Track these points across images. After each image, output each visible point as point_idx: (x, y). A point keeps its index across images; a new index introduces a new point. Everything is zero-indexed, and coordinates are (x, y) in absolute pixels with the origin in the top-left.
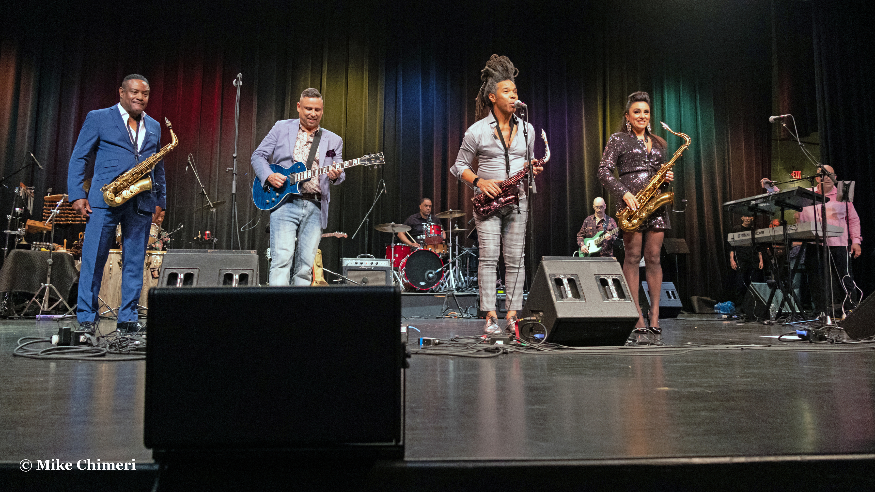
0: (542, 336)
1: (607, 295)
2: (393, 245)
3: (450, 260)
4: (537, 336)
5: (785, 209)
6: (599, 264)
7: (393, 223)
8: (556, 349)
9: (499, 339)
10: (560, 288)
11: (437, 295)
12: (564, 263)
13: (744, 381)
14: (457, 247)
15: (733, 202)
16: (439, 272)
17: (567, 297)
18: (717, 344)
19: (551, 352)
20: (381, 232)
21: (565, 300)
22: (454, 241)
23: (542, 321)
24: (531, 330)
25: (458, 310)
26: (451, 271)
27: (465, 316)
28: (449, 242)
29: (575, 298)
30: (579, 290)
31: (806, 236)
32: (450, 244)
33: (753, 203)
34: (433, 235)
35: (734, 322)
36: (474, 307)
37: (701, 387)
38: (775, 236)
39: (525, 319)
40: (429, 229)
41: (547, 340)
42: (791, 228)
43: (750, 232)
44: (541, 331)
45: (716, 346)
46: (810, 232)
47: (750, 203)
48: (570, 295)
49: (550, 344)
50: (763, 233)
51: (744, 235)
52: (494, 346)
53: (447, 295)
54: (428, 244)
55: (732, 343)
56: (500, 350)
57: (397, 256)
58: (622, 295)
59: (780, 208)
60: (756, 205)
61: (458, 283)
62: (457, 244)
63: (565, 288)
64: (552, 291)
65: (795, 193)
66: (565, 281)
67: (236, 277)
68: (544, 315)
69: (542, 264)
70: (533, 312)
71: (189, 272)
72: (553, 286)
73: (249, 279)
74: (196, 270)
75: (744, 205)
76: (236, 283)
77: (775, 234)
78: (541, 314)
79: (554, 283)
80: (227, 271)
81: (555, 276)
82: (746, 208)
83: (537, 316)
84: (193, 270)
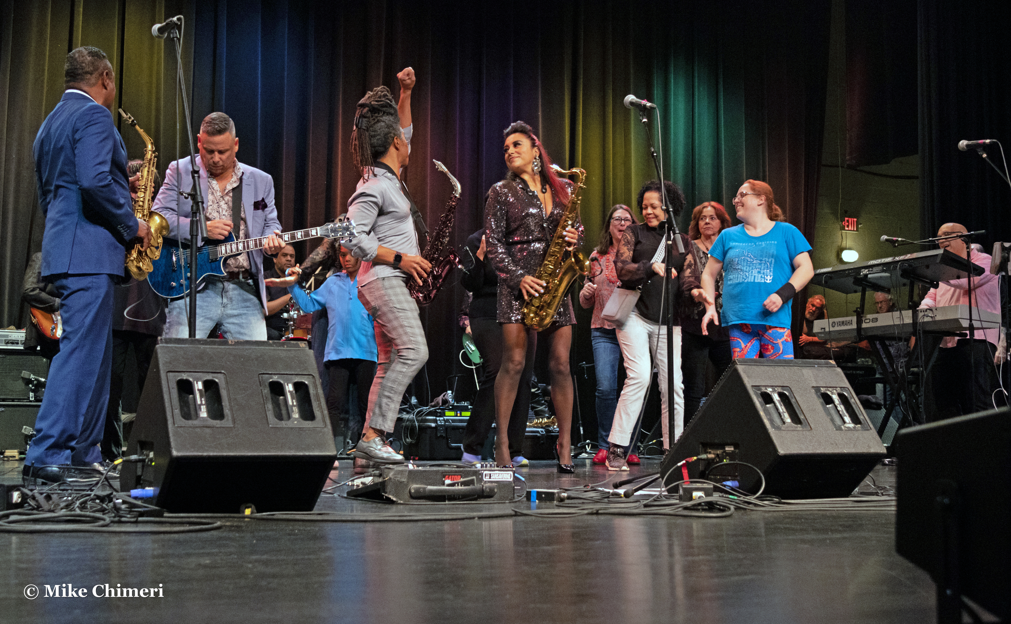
8: (778, 503)
10: (771, 407)
17: (784, 423)
29: (796, 424)
38: (899, 325)
39: (699, 457)
43: (854, 319)
46: (956, 321)
47: (860, 272)
48: (787, 419)
50: (875, 320)
51: (842, 323)
64: (762, 413)
65: (938, 261)
66: (776, 397)
67: (289, 388)
68: (737, 451)
69: (736, 370)
70: (706, 446)
71: (209, 377)
72: (762, 406)
73: (312, 391)
74: (219, 374)
75: (848, 275)
76: (292, 399)
77: (897, 322)
78: (729, 449)
79: (761, 399)
80: (271, 378)
81: (760, 390)
82: (851, 280)
83: (719, 452)
84: (215, 375)
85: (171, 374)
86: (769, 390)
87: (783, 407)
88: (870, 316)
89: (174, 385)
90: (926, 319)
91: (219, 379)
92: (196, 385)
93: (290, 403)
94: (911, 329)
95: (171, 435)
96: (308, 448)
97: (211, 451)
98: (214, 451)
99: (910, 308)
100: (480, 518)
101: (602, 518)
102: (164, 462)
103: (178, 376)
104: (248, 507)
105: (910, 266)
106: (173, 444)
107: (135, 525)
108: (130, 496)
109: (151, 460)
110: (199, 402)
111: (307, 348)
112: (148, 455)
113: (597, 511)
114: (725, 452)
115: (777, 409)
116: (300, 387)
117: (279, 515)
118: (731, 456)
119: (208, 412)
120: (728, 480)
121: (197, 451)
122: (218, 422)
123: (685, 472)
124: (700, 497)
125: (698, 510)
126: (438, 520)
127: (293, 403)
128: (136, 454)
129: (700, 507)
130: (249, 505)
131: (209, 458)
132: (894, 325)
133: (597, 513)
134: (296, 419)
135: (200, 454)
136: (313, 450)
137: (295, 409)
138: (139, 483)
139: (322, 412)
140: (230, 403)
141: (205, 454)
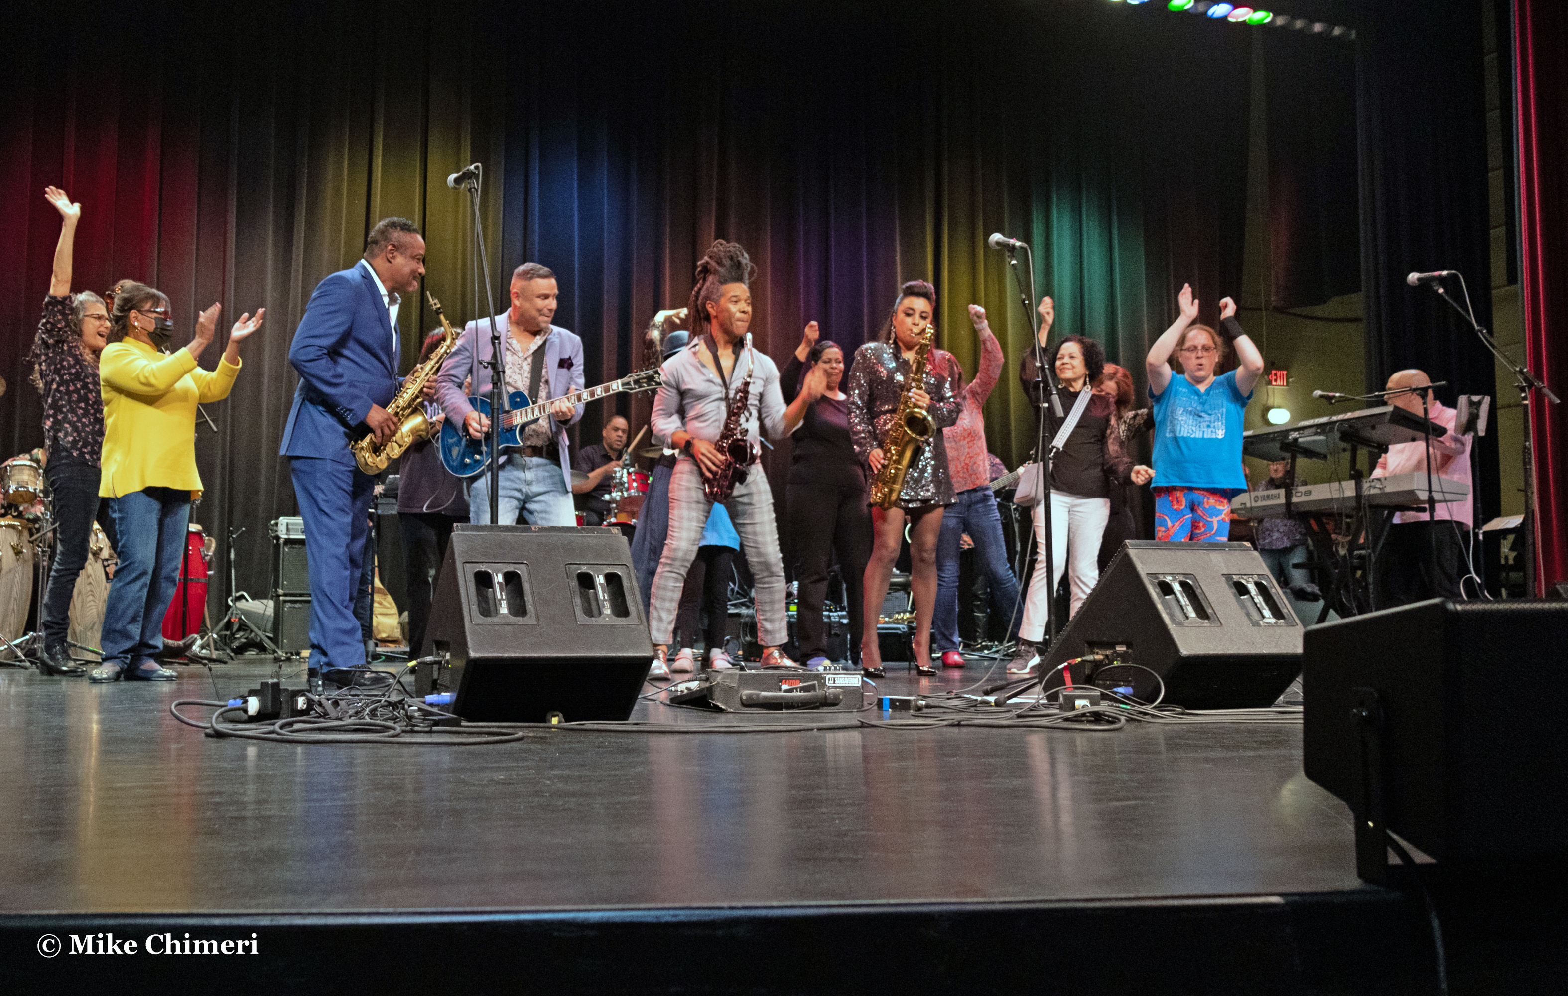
6: (1226, 556)
8: (1181, 714)
10: (1170, 599)
12: (1166, 552)
17: (1187, 616)
29: (1201, 619)
30: (1204, 604)
31: (1407, 500)
33: (1294, 435)
34: (634, 493)
39: (1084, 658)
43: (1282, 492)
44: (1120, 680)
47: (1288, 435)
48: (1190, 612)
49: (1172, 704)
50: (1309, 493)
59: (1350, 445)
60: (1300, 439)
64: (1160, 606)
66: (1177, 587)
67: (600, 580)
68: (1130, 651)
69: (1127, 555)
70: (1093, 645)
71: (510, 568)
72: (1159, 597)
73: (625, 583)
74: (522, 565)
75: (1275, 439)
76: (603, 592)
77: (1336, 495)
78: (1121, 649)
79: (1158, 590)
80: (580, 568)
81: (1158, 578)
82: (1278, 445)
83: (1108, 652)
84: (517, 566)
85: (468, 565)
86: (1168, 579)
87: (1186, 599)
88: (1304, 489)
89: (471, 578)
91: (521, 570)
92: (496, 578)
93: (601, 597)
94: (1354, 504)
95: (468, 634)
96: (622, 648)
97: (512, 652)
98: (515, 653)
99: (1352, 477)
100: (819, 729)
101: (964, 730)
102: (461, 663)
103: (476, 568)
104: (555, 716)
105: (1350, 427)
106: (470, 644)
107: (429, 735)
108: (424, 702)
109: (448, 662)
110: (499, 597)
111: (620, 535)
112: (444, 657)
113: (959, 722)
114: (1115, 652)
115: (1178, 601)
116: (612, 580)
117: (589, 724)
118: (1123, 657)
119: (509, 607)
120: (1120, 686)
121: (497, 652)
122: (520, 618)
123: (1067, 677)
124: (1083, 707)
125: (1082, 721)
126: (774, 731)
127: (604, 596)
128: (432, 655)
129: (1084, 718)
130: (556, 713)
131: (510, 659)
132: (1333, 499)
133: (959, 725)
134: (607, 615)
135: (500, 655)
136: (627, 651)
137: (607, 604)
138: (435, 687)
140: (533, 597)
141: (506, 655)
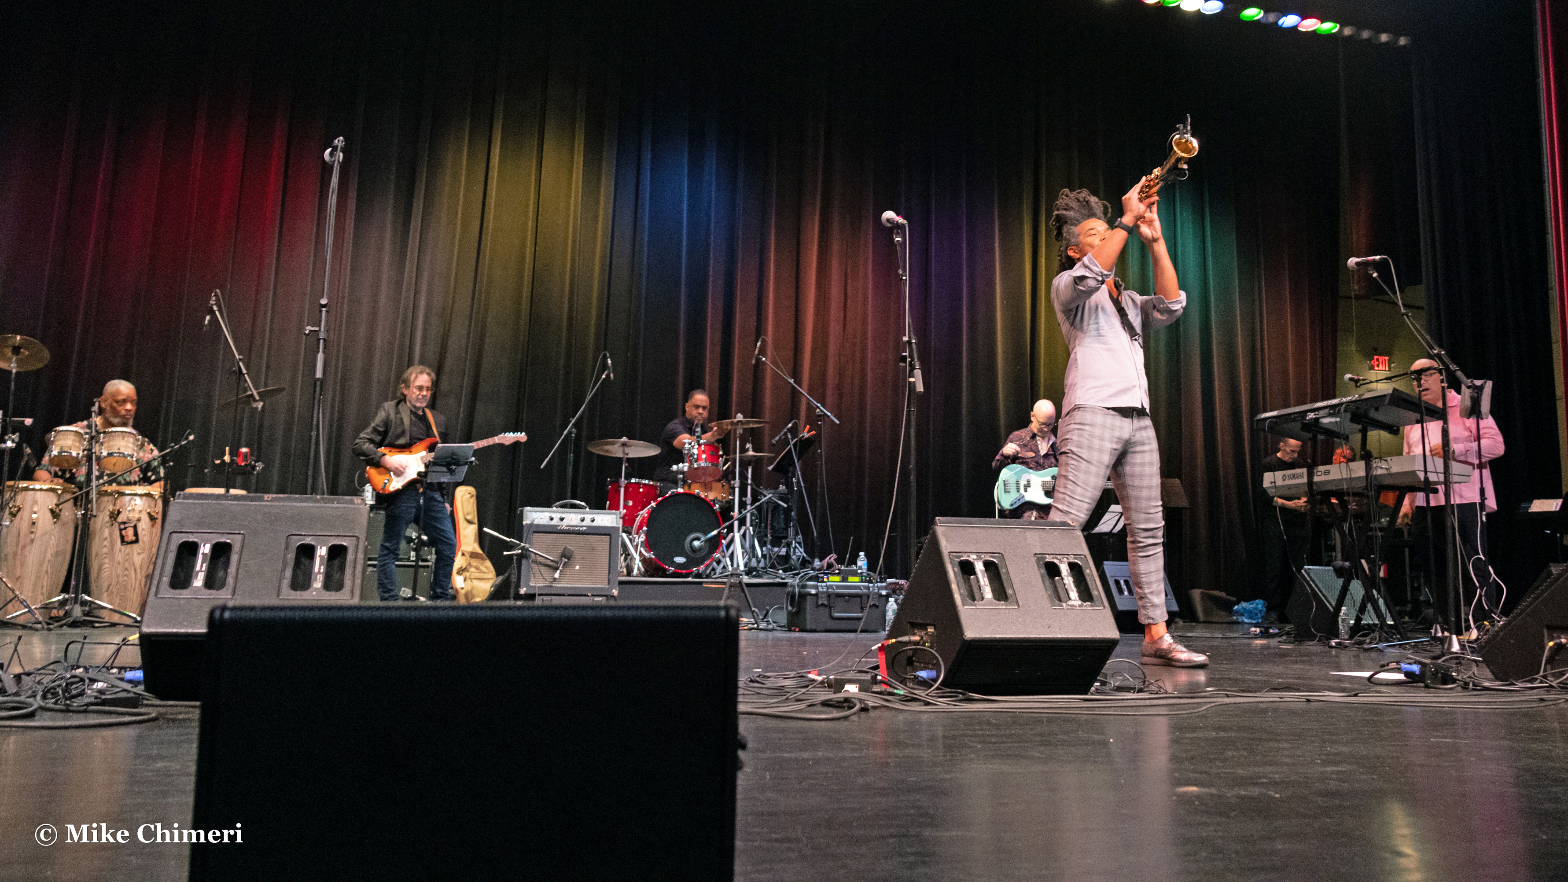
0: (933, 674)
1: (1058, 596)
2: (623, 481)
3: (736, 513)
4: (923, 674)
5: (1369, 428)
6: (1044, 534)
7: (624, 439)
8: (960, 701)
9: (851, 681)
10: (969, 579)
11: (709, 584)
12: (977, 530)
13: (1333, 772)
14: (749, 488)
15: (1275, 413)
16: (715, 536)
17: (983, 598)
18: (1259, 690)
19: (952, 708)
20: (599, 456)
21: (979, 604)
22: (743, 477)
23: (932, 643)
24: (910, 662)
25: (750, 614)
26: (737, 536)
27: (763, 625)
28: (734, 479)
29: (999, 600)
30: (1005, 584)
31: (1406, 481)
32: (737, 483)
33: (1311, 416)
34: (703, 464)
35: (1274, 642)
36: (781, 608)
37: (1256, 784)
38: (1351, 479)
39: (899, 639)
40: (696, 451)
41: (942, 684)
42: (1379, 464)
43: (1305, 470)
44: (929, 663)
45: (1258, 694)
46: (1413, 473)
47: (1306, 416)
48: (988, 593)
49: (949, 690)
50: (1327, 472)
51: (1294, 476)
52: (841, 695)
53: (728, 584)
54: (694, 482)
55: (1288, 688)
56: (855, 705)
57: (630, 503)
58: (1086, 595)
59: (1360, 427)
60: (1317, 420)
61: (750, 559)
62: (749, 482)
63: (978, 581)
65: (1387, 401)
66: (980, 567)
67: (322, 551)
68: (936, 632)
69: (934, 533)
70: (914, 626)
71: (223, 539)
72: (957, 577)
73: (350, 556)
74: (238, 535)
75: (1294, 420)
76: (321, 563)
77: (1345, 476)
78: (930, 629)
79: (957, 569)
80: (302, 540)
81: (961, 556)
82: (1299, 425)
84: (231, 536)
85: (174, 535)
86: (973, 557)
87: (986, 579)
88: (1322, 468)
89: (174, 548)
90: (1379, 472)
91: (235, 541)
92: (202, 548)
93: (316, 570)
94: (1362, 484)
95: (148, 607)
97: (191, 627)
99: (1362, 458)
103: (184, 537)
105: (1358, 408)
110: (198, 568)
116: (337, 553)
119: (207, 580)
120: (925, 670)
122: (213, 591)
124: (850, 692)
127: (320, 569)
131: (187, 635)
132: (1344, 479)
134: (317, 589)
135: (175, 630)
137: (320, 578)
139: (354, 581)
140: (239, 569)
141: (182, 631)
